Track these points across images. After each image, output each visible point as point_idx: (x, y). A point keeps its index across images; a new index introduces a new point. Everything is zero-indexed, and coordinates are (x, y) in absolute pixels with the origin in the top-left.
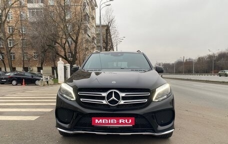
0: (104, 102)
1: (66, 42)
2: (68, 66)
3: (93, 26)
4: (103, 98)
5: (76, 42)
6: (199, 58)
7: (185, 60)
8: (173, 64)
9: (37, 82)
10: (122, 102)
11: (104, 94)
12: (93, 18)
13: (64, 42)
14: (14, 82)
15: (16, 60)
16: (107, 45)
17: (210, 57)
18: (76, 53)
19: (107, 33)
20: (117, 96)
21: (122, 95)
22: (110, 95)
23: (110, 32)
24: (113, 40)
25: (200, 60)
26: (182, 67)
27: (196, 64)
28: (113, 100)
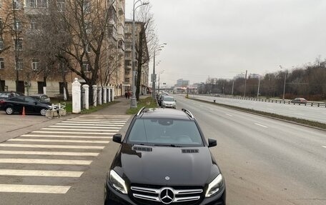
0: (158, 199)
1: (83, 54)
2: (86, 87)
3: (121, 24)
4: (157, 195)
5: (97, 52)
6: (267, 75)
7: (248, 76)
8: (231, 82)
9: (43, 112)
10: (176, 200)
11: (158, 191)
12: (121, 12)
13: (81, 54)
14: (9, 110)
15: (6, 69)
16: (141, 56)
17: (282, 74)
18: (97, 68)
19: (141, 39)
20: (171, 194)
21: (176, 192)
22: (163, 193)
23: (145, 38)
24: (149, 49)
25: (269, 77)
26: (243, 86)
27: (262, 82)
28: (167, 198)
